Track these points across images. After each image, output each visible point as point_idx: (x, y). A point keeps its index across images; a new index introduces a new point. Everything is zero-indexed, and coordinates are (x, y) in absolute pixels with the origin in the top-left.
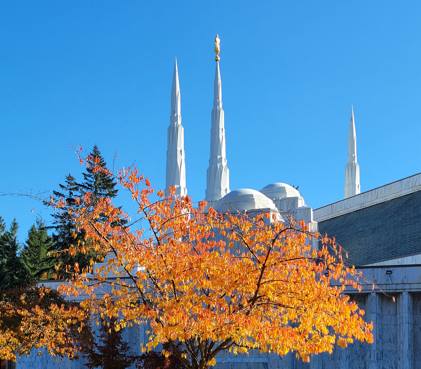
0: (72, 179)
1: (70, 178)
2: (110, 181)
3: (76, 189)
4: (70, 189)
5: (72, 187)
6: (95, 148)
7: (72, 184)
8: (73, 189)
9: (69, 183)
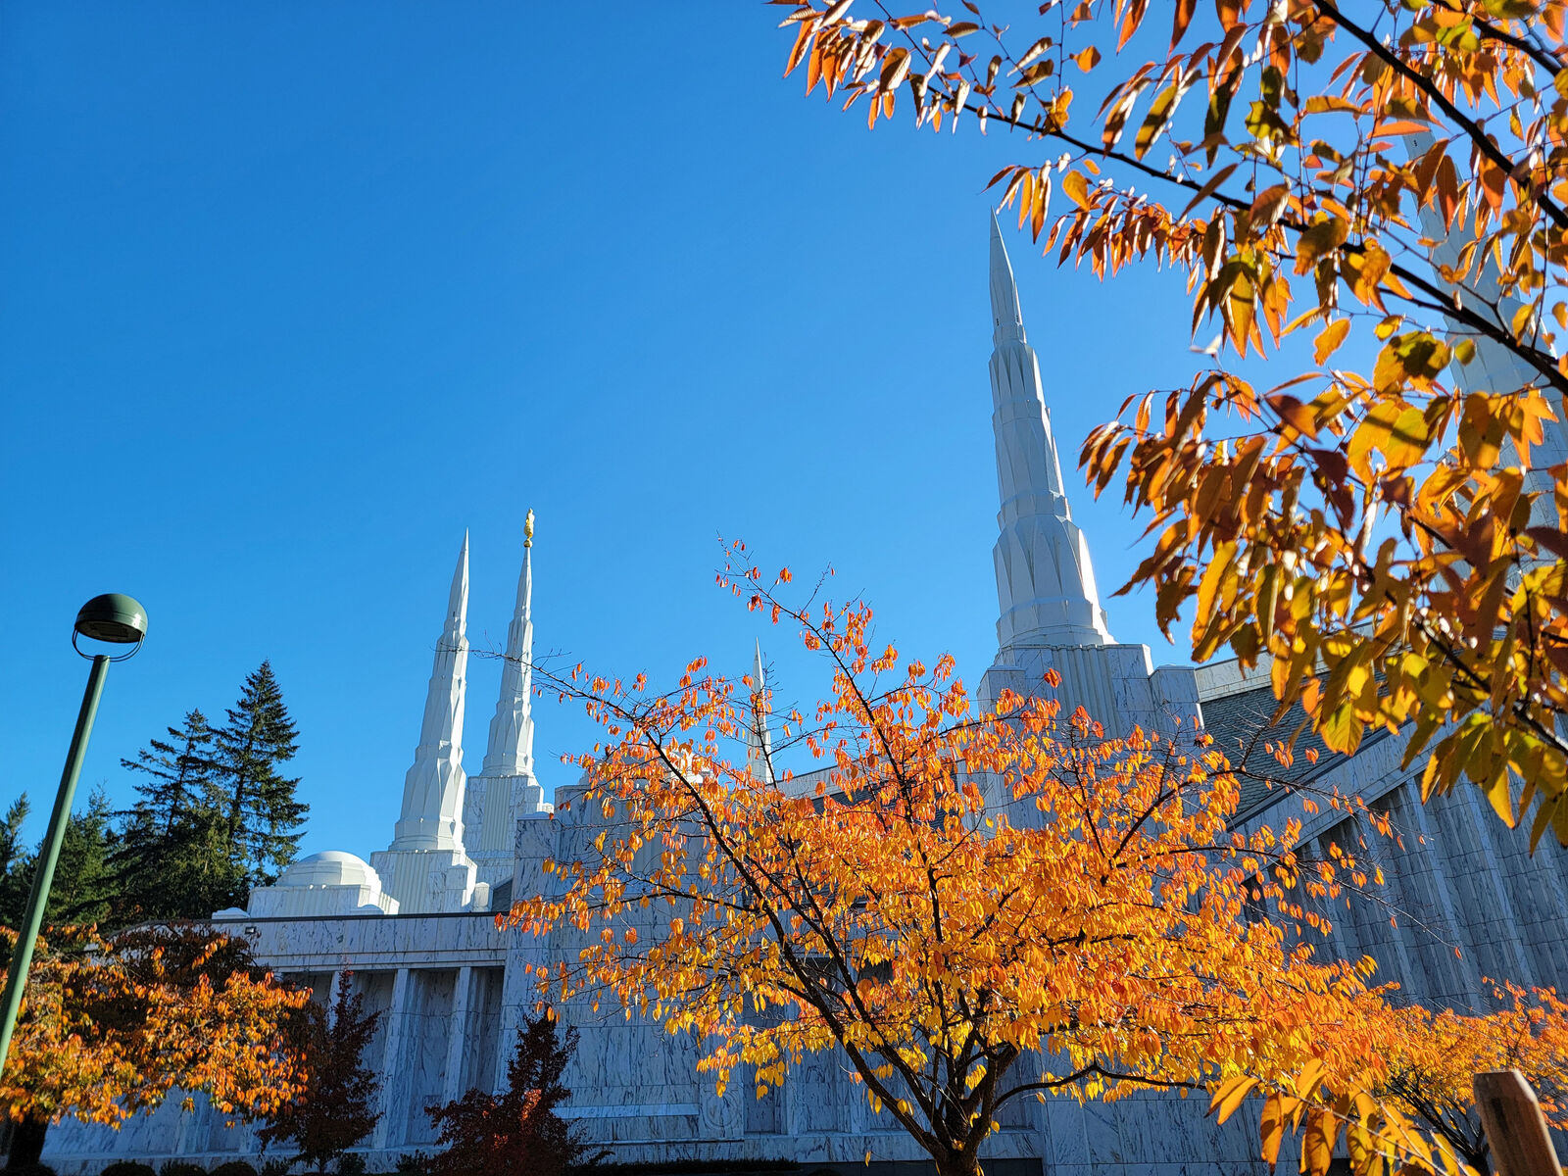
0: (201, 719)
1: (195, 718)
2: (285, 727)
3: (206, 739)
4: (191, 739)
5: (196, 735)
6: (265, 665)
7: (196, 730)
8: (198, 739)
9: (191, 726)
